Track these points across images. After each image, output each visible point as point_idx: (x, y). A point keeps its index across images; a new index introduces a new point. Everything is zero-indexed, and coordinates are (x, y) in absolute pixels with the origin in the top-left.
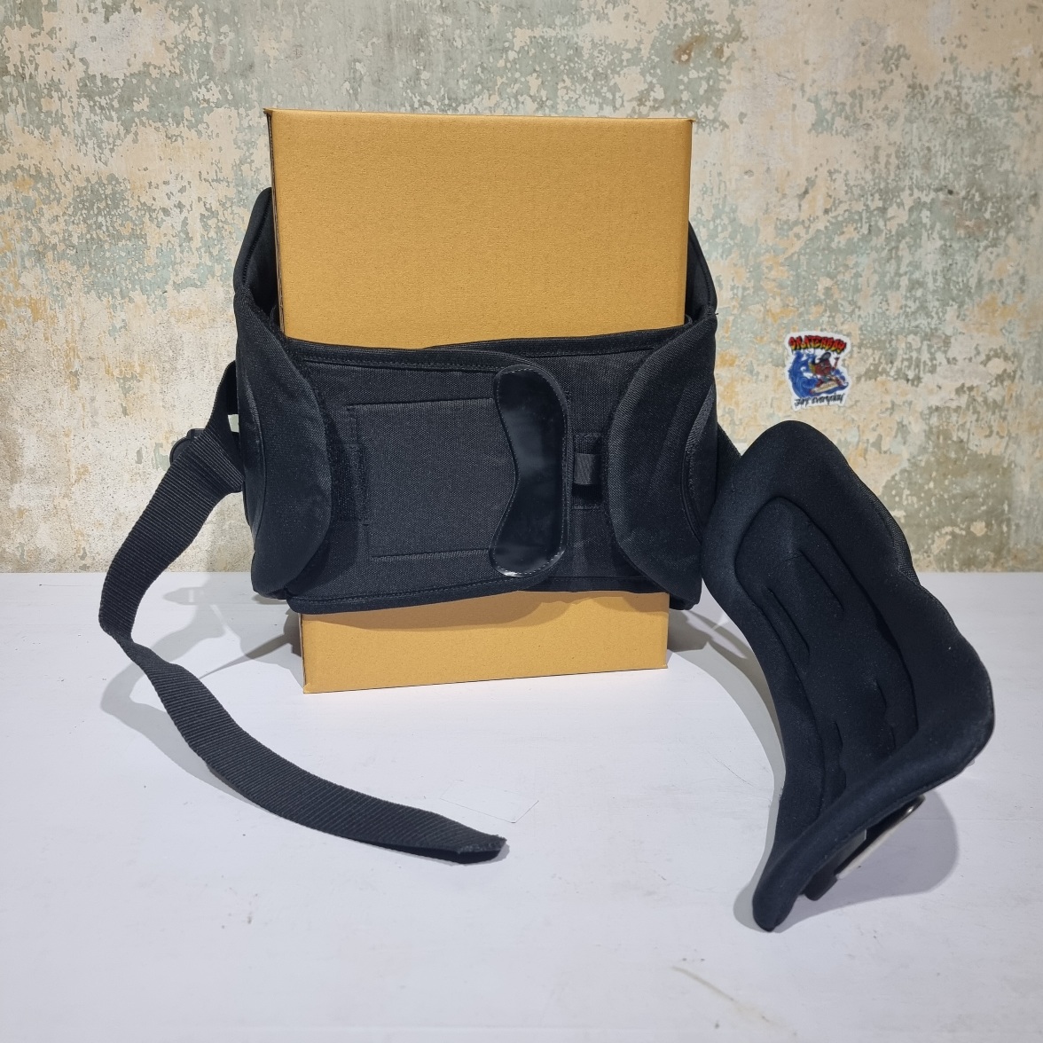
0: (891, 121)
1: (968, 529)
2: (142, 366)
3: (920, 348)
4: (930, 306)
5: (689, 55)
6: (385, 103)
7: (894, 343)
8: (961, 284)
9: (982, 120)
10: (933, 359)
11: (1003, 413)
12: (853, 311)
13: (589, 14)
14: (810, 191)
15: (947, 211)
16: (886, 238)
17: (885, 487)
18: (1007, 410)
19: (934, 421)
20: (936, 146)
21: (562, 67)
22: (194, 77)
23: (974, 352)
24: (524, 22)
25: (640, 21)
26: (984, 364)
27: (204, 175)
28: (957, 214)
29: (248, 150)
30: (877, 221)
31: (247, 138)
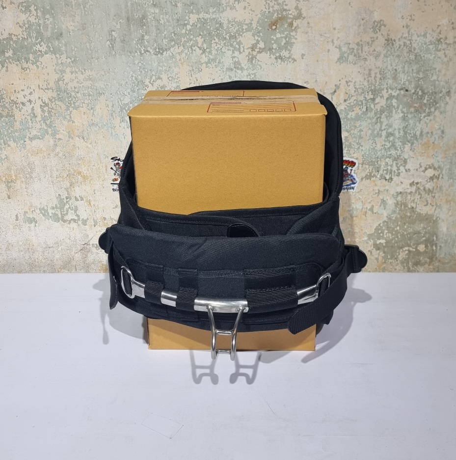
0: (377, 57)
1: (416, 248)
2: (16, 176)
3: (392, 165)
4: (397, 145)
5: (276, 26)
6: (128, 51)
7: (379, 162)
8: (412, 134)
9: (422, 55)
10: (398, 169)
11: (433, 195)
12: (359, 148)
13: (226, 6)
14: (337, 91)
15: (405, 99)
16: (375, 113)
17: (375, 229)
18: (435, 193)
19: (399, 198)
20: (399, 68)
21: (214, 33)
22: (34, 40)
23: (419, 166)
24: (194, 11)
25: (251, 10)
26: (424, 171)
27: (41, 87)
28: (410, 101)
29: (62, 74)
30: (370, 105)
31: (60, 69)
